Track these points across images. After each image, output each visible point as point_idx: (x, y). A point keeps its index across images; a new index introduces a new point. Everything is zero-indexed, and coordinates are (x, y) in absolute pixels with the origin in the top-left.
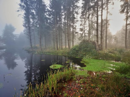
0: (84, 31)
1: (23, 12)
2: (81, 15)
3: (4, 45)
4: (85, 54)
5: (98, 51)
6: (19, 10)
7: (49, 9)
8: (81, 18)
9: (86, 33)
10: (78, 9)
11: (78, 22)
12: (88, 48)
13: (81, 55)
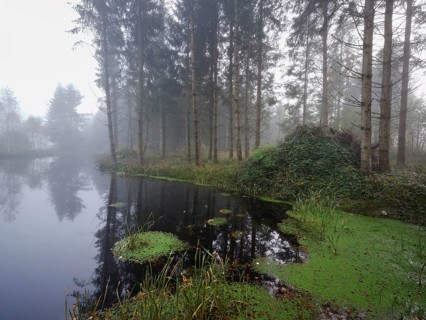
0: (305, 97)
1: (90, 35)
2: (293, 31)
3: (51, 144)
4: (303, 187)
5: (368, 174)
6: (78, 26)
7: (176, 19)
8: (292, 45)
9: (311, 105)
10: (282, 12)
11: (280, 62)
12: (318, 159)
13: (286, 191)
